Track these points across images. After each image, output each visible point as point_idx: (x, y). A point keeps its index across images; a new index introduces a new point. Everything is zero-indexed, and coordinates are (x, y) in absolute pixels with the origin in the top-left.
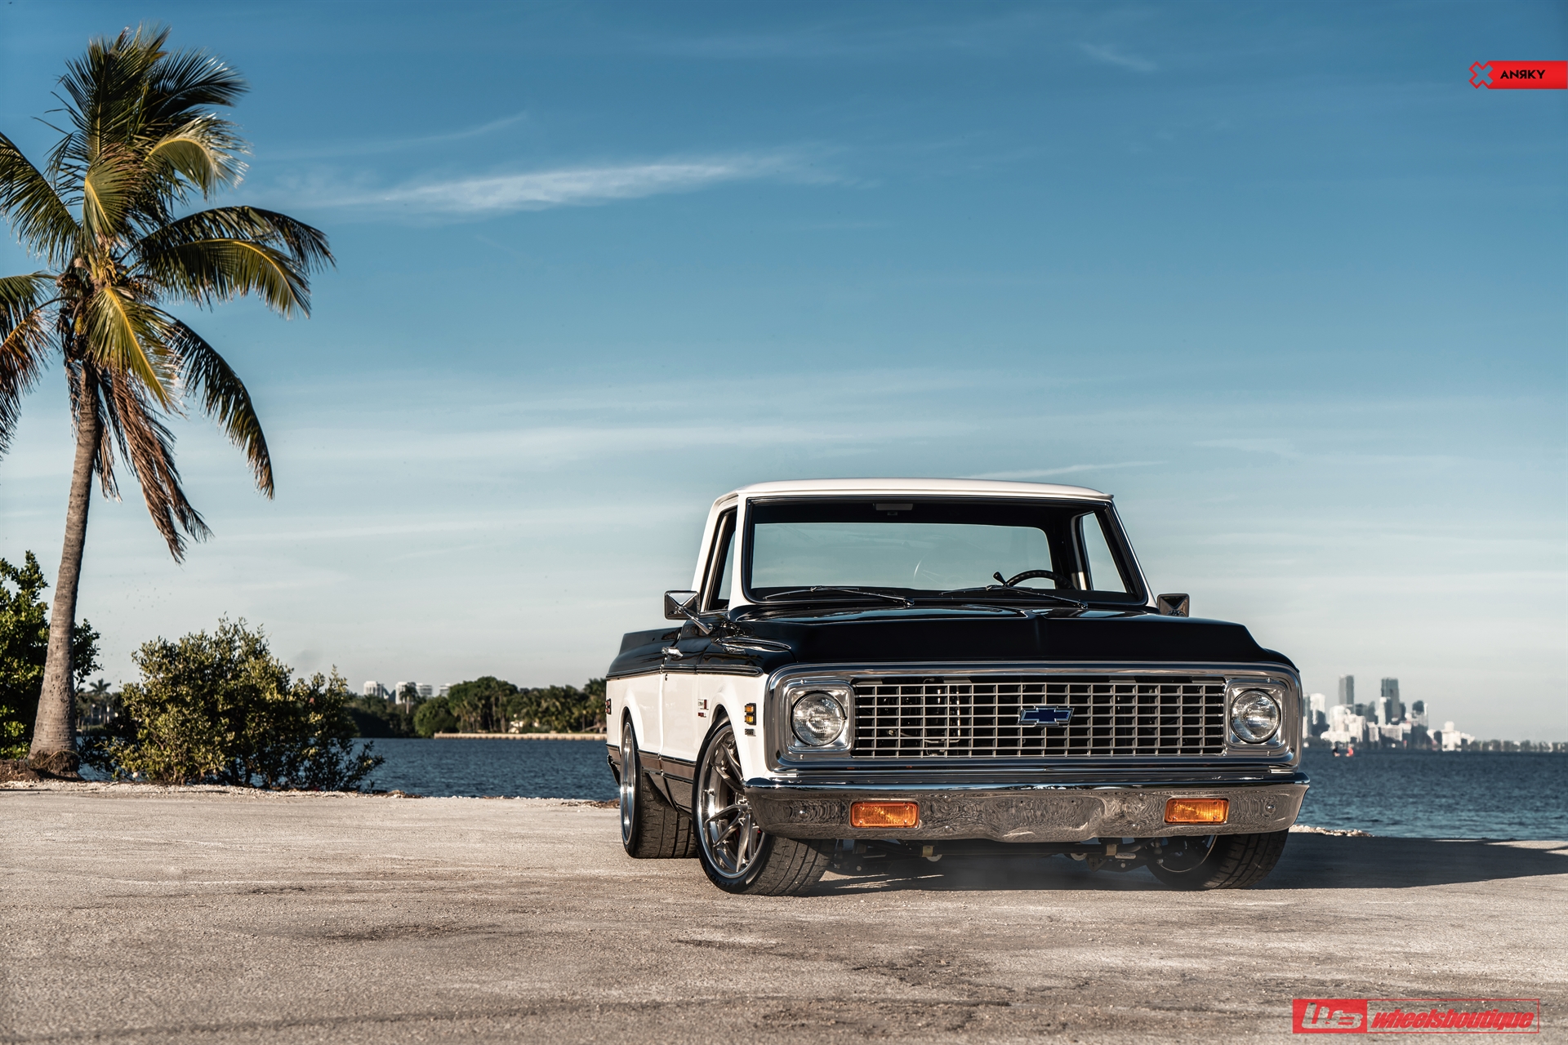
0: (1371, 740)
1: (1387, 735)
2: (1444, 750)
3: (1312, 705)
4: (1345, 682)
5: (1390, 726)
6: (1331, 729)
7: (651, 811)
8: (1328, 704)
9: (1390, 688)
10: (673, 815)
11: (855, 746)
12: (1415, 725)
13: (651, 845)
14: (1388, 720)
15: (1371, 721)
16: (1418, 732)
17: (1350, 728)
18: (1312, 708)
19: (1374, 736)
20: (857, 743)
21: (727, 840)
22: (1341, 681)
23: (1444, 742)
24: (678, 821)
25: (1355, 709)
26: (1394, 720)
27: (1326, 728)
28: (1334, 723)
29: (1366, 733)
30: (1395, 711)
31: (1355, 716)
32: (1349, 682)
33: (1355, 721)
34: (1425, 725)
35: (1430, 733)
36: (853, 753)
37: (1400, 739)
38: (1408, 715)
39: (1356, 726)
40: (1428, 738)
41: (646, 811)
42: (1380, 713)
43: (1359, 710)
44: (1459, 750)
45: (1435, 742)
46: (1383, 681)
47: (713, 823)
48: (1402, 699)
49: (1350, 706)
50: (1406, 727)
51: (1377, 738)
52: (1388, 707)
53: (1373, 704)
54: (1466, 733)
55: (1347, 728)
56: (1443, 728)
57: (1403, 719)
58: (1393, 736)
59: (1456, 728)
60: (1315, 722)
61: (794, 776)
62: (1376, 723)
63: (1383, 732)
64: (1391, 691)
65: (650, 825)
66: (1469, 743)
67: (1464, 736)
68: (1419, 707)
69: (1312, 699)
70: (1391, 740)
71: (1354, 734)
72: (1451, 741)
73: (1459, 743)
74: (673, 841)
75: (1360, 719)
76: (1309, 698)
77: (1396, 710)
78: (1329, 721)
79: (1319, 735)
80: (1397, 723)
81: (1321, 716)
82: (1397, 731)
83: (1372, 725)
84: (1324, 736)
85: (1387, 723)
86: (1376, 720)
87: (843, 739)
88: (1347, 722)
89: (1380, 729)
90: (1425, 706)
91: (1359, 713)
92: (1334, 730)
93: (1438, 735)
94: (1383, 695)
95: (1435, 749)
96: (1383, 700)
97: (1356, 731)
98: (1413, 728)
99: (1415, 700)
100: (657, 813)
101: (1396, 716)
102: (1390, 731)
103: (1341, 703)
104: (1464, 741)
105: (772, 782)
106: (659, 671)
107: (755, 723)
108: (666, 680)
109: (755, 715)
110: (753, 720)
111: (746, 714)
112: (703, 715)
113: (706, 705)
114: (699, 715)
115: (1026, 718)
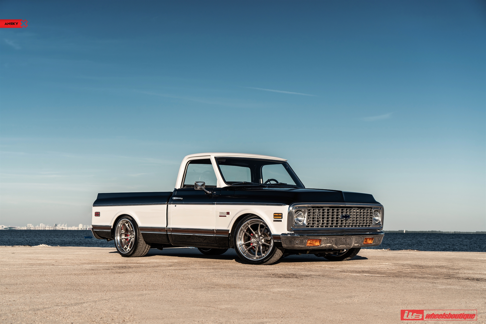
11: (308, 225)
13: (137, 254)
21: (247, 250)
61: (293, 232)
74: (142, 253)
87: (305, 222)
105: (288, 234)
106: (165, 204)
107: (282, 218)
108: (175, 206)
109: (282, 216)
110: (281, 217)
111: (274, 216)
112: (226, 216)
113: (228, 213)
114: (220, 216)
115: (342, 217)
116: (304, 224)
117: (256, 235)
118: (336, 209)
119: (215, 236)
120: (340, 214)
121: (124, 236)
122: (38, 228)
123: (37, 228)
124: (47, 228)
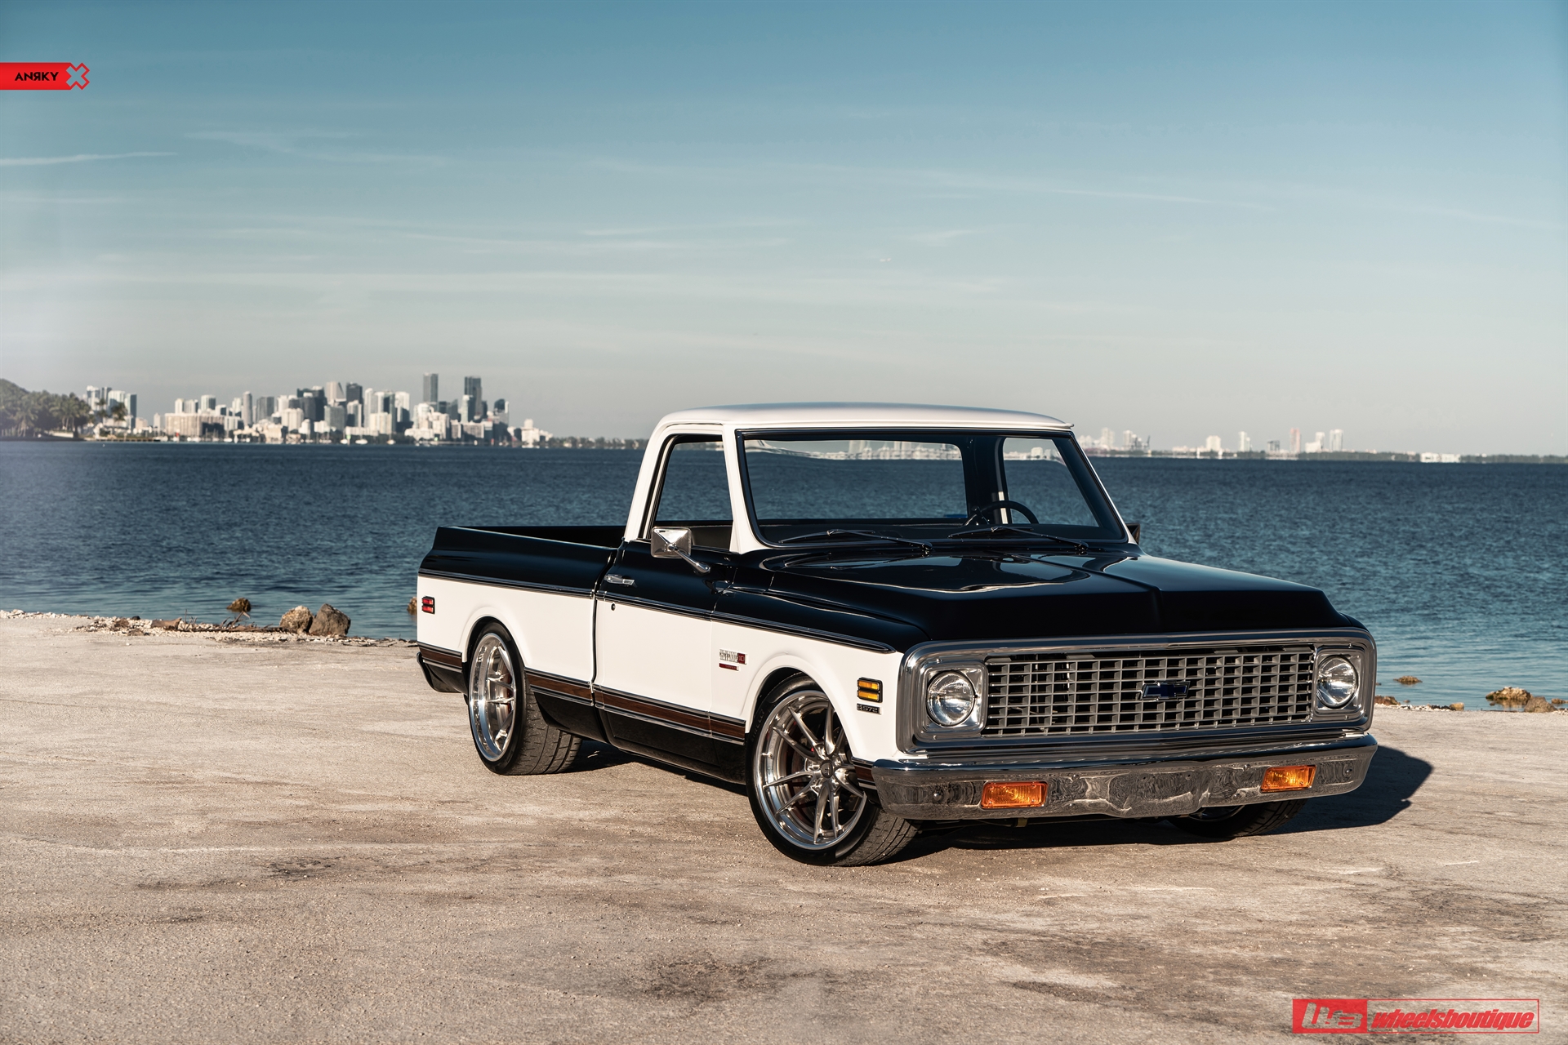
0: (454, 437)
1: (469, 432)
2: (524, 447)
3: (396, 402)
4: (430, 381)
5: (472, 423)
6: (414, 426)
7: (535, 729)
8: (414, 402)
9: (473, 386)
10: (556, 734)
11: (987, 725)
12: (497, 422)
13: (528, 763)
14: (470, 418)
15: (454, 419)
16: (499, 430)
17: (434, 426)
18: (396, 406)
19: (457, 433)
20: (989, 722)
21: (792, 806)
22: (426, 378)
23: (524, 439)
24: (560, 739)
25: (438, 407)
26: (476, 418)
27: (409, 425)
28: (418, 420)
29: (449, 430)
30: (477, 409)
31: (438, 414)
32: (434, 379)
33: (438, 418)
34: (506, 422)
35: (511, 430)
36: (984, 731)
37: (482, 436)
38: (489, 413)
39: (440, 423)
40: (508, 434)
41: (529, 730)
42: (463, 410)
43: (442, 408)
44: (538, 447)
45: (515, 439)
46: (466, 379)
47: (772, 788)
48: (484, 398)
49: (434, 403)
50: (487, 425)
51: (459, 436)
52: (471, 405)
53: (456, 401)
54: (544, 430)
55: (431, 426)
56: (523, 425)
57: (485, 417)
58: (475, 433)
59: (535, 426)
60: (399, 420)
61: (925, 757)
62: (459, 421)
63: (465, 429)
64: (474, 389)
65: (531, 744)
66: (547, 439)
67: (543, 433)
68: (500, 405)
69: (397, 396)
70: (473, 438)
71: (437, 431)
72: (530, 437)
73: (538, 439)
74: (551, 759)
75: (443, 417)
76: (394, 396)
77: (479, 407)
78: (413, 419)
79: (404, 432)
80: (479, 421)
81: (406, 413)
82: (479, 428)
83: (455, 422)
84: (408, 432)
85: (469, 421)
86: (459, 418)
87: (974, 717)
88: (431, 419)
89: (462, 426)
90: (506, 404)
91: (443, 411)
92: (418, 428)
93: (518, 432)
94: (466, 393)
95: (514, 446)
96: (466, 398)
97: (439, 428)
98: (494, 426)
99: (497, 399)
100: (540, 732)
101: (478, 414)
102: (473, 428)
103: (425, 400)
104: (542, 438)
105: (902, 764)
106: (587, 595)
107: (880, 700)
108: (613, 609)
109: (879, 692)
110: (876, 697)
111: (861, 689)
112: (734, 668)
113: (741, 658)
114: (722, 666)
115: (1148, 693)
116: (970, 723)
117: (822, 753)
118: (1122, 660)
119: (711, 736)
120: (1142, 679)
121: (502, 695)
122: (888, 454)
123: (882, 454)
124: (917, 453)
